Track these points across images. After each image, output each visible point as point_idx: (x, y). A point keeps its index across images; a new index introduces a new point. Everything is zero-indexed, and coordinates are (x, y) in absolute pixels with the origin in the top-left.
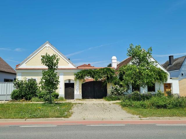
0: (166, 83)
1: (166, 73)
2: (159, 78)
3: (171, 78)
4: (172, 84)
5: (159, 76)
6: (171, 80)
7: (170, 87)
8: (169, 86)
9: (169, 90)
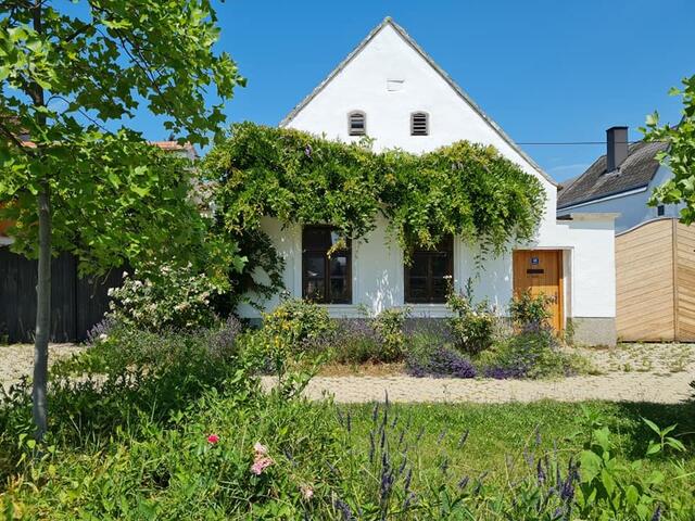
0: (532, 247)
1: (526, 180)
2: (465, 210)
3: (568, 218)
4: (569, 251)
5: (474, 196)
6: (564, 226)
7: (560, 275)
8: (548, 266)
9: (550, 291)
